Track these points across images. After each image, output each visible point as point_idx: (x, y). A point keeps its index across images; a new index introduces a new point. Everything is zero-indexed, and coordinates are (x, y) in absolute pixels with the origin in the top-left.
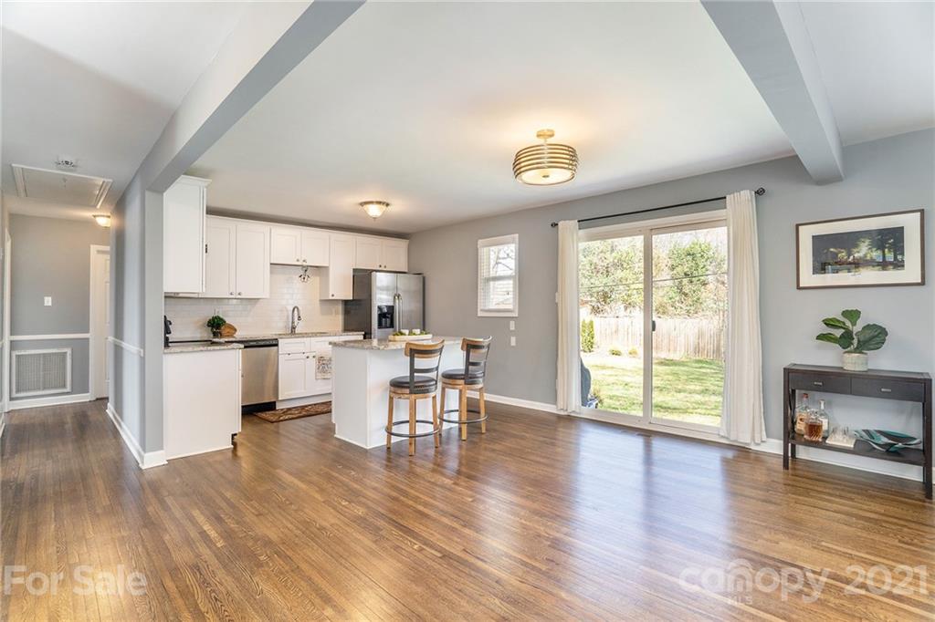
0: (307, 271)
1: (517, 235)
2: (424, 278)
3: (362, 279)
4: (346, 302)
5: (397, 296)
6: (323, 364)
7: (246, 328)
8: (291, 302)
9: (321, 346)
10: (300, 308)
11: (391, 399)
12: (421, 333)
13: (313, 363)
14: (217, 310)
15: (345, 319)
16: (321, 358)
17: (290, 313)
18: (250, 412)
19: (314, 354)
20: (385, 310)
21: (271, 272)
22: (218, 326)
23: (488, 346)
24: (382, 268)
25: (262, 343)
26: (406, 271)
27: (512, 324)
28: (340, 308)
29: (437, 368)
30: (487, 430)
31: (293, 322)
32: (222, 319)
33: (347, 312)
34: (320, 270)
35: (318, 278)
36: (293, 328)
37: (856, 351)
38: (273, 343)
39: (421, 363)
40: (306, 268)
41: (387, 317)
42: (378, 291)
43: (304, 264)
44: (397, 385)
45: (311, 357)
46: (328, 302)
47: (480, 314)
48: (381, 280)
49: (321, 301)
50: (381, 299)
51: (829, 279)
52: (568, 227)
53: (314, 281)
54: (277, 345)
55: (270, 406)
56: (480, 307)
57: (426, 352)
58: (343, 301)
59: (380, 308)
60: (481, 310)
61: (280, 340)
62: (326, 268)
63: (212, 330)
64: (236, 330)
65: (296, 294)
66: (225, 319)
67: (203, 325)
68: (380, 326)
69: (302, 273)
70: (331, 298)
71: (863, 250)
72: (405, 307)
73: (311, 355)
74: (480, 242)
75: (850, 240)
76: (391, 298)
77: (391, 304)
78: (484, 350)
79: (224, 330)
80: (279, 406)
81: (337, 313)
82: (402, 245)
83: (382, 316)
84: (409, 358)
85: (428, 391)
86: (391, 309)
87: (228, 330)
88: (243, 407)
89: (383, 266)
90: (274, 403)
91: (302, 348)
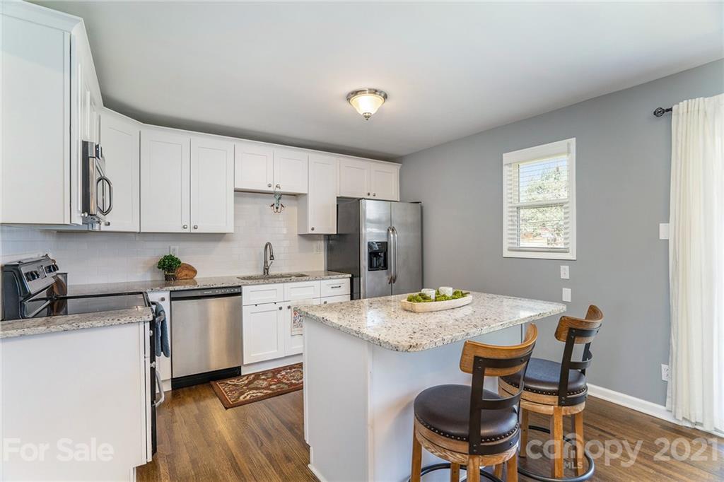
0: (279, 198)
1: (573, 140)
2: (422, 208)
3: (349, 209)
4: (328, 237)
5: (391, 230)
6: (299, 315)
8: (261, 238)
10: (274, 246)
13: (288, 315)
14: (172, 247)
15: (328, 256)
16: (298, 309)
17: (262, 251)
19: (289, 304)
20: (376, 247)
21: (236, 201)
22: (172, 268)
24: (371, 197)
25: (220, 292)
27: (565, 269)
28: (322, 244)
31: (265, 262)
32: (176, 259)
33: (330, 249)
34: (297, 199)
35: (294, 208)
36: (266, 270)
38: (235, 292)
40: (281, 196)
41: (379, 256)
42: (368, 224)
43: (278, 190)
45: (285, 308)
46: (307, 238)
47: (506, 254)
48: (371, 210)
49: (299, 235)
50: (371, 233)
53: (291, 209)
54: (240, 294)
55: (234, 372)
56: (507, 244)
58: (325, 235)
59: (370, 245)
60: (510, 250)
61: (244, 287)
62: (306, 194)
63: (163, 273)
64: (195, 272)
66: (182, 259)
67: (152, 267)
68: (371, 267)
69: (274, 201)
70: (310, 232)
72: (400, 243)
73: (285, 306)
76: (384, 232)
77: (384, 240)
79: (180, 272)
80: (244, 372)
81: (318, 250)
83: (373, 254)
86: (384, 246)
87: (186, 272)
89: (371, 195)
90: (239, 368)
91: (273, 297)
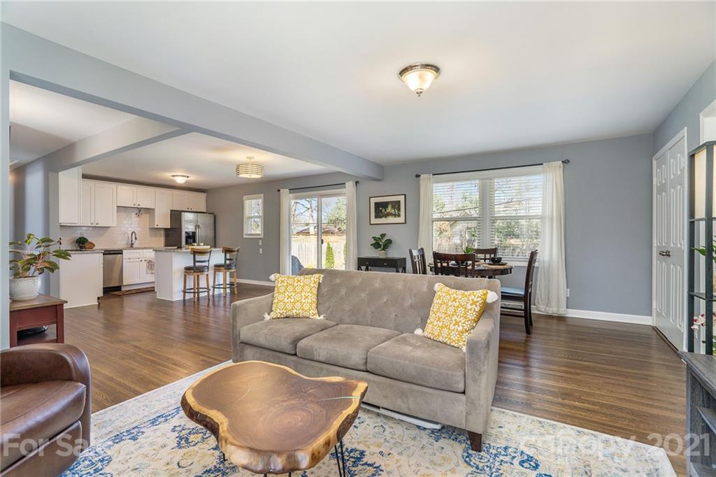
0: (140, 211)
1: (263, 195)
2: (215, 216)
3: (176, 216)
4: (166, 230)
5: (197, 226)
6: (150, 264)
7: (101, 243)
8: (130, 229)
9: (150, 254)
10: (137, 233)
11: (185, 276)
12: (204, 245)
13: (144, 264)
15: (166, 240)
16: (150, 261)
17: (130, 236)
18: (107, 290)
19: (145, 259)
20: (190, 234)
21: (118, 211)
22: (84, 243)
23: (238, 251)
24: (190, 210)
25: (112, 252)
26: (205, 211)
27: (260, 241)
28: (162, 233)
29: (208, 261)
30: (238, 293)
31: (132, 241)
32: (85, 239)
33: (166, 235)
34: (149, 211)
35: (148, 215)
36: (132, 244)
37: (383, 250)
38: (120, 252)
39: (198, 258)
40: (140, 210)
41: (191, 238)
42: (186, 223)
43: (139, 207)
44: (188, 269)
45: (143, 261)
46: (154, 230)
47: (245, 236)
48: (188, 217)
49: (150, 228)
50: (188, 226)
51: (383, 220)
52: (285, 192)
53: (146, 217)
54: (122, 253)
55: (118, 288)
56: (245, 232)
57: (202, 253)
58: (164, 229)
59: (187, 233)
60: (246, 234)
61: (124, 251)
62: (154, 209)
63: (79, 245)
64: (94, 245)
65: (132, 224)
66: (88, 239)
67: (72, 243)
68: (187, 242)
69: (138, 212)
70: (156, 227)
71: (389, 209)
72: (202, 232)
74: (245, 197)
75: (385, 205)
76: (194, 228)
77: (194, 231)
78: (236, 253)
79: (87, 245)
80: (123, 289)
81: (161, 236)
82: (202, 196)
83: (188, 237)
84: (192, 256)
85: (203, 271)
86: (194, 233)
87: (90, 246)
88: (104, 288)
90: (120, 287)
91: (138, 256)
